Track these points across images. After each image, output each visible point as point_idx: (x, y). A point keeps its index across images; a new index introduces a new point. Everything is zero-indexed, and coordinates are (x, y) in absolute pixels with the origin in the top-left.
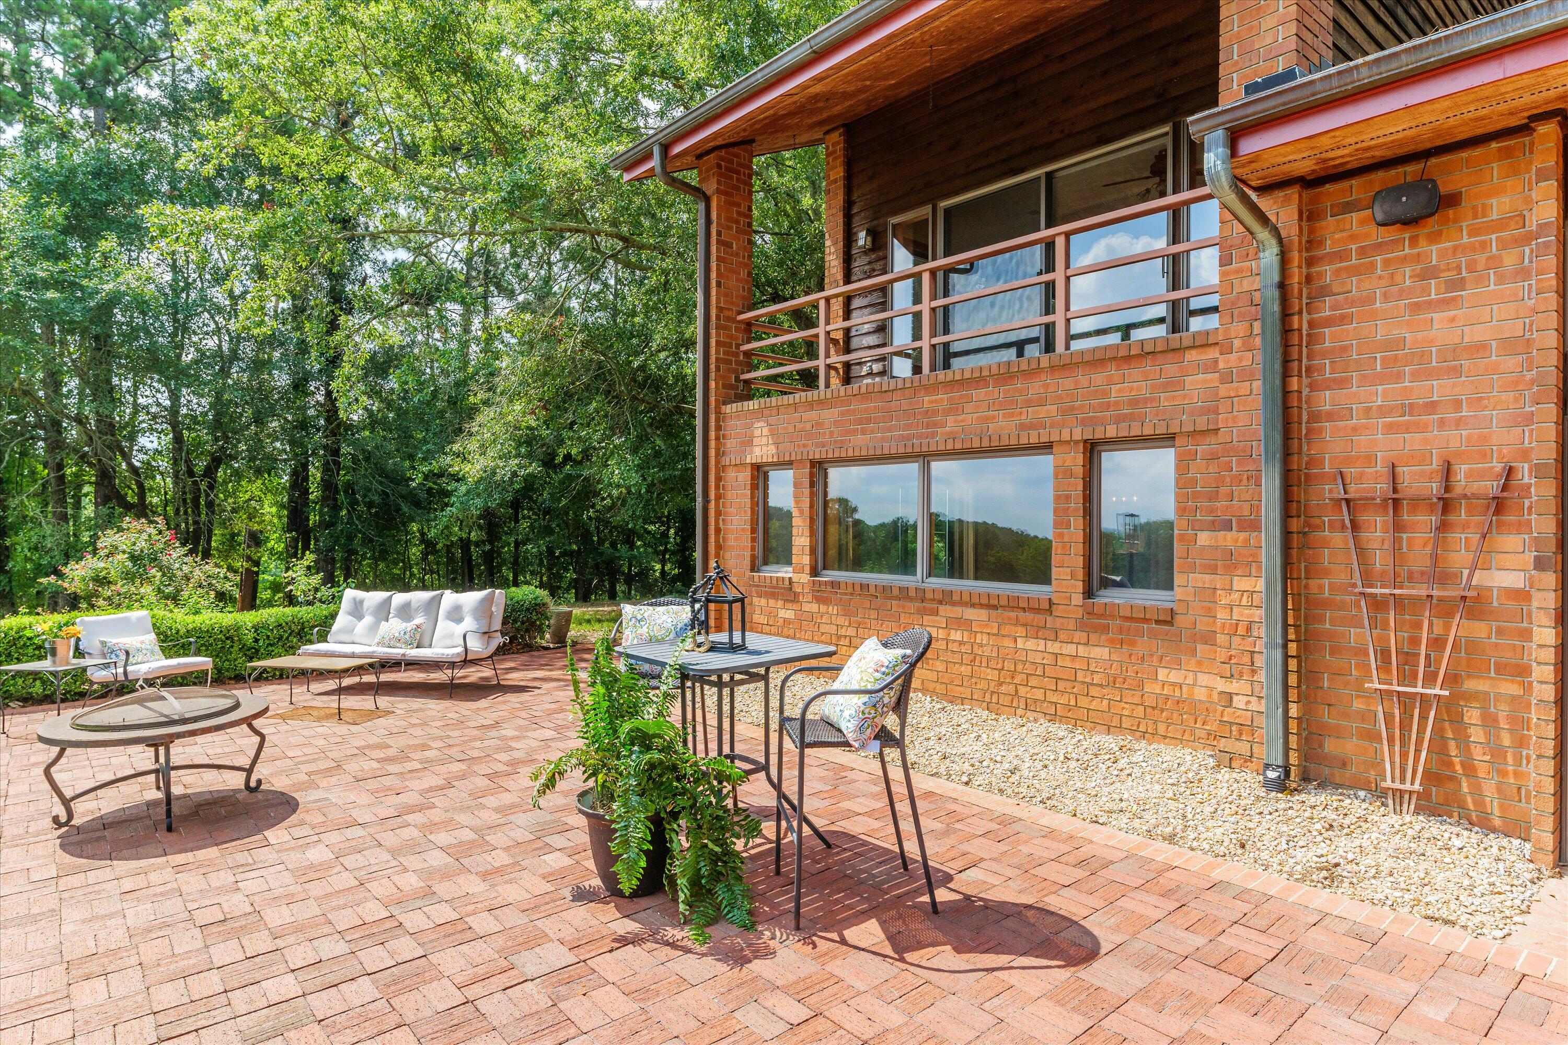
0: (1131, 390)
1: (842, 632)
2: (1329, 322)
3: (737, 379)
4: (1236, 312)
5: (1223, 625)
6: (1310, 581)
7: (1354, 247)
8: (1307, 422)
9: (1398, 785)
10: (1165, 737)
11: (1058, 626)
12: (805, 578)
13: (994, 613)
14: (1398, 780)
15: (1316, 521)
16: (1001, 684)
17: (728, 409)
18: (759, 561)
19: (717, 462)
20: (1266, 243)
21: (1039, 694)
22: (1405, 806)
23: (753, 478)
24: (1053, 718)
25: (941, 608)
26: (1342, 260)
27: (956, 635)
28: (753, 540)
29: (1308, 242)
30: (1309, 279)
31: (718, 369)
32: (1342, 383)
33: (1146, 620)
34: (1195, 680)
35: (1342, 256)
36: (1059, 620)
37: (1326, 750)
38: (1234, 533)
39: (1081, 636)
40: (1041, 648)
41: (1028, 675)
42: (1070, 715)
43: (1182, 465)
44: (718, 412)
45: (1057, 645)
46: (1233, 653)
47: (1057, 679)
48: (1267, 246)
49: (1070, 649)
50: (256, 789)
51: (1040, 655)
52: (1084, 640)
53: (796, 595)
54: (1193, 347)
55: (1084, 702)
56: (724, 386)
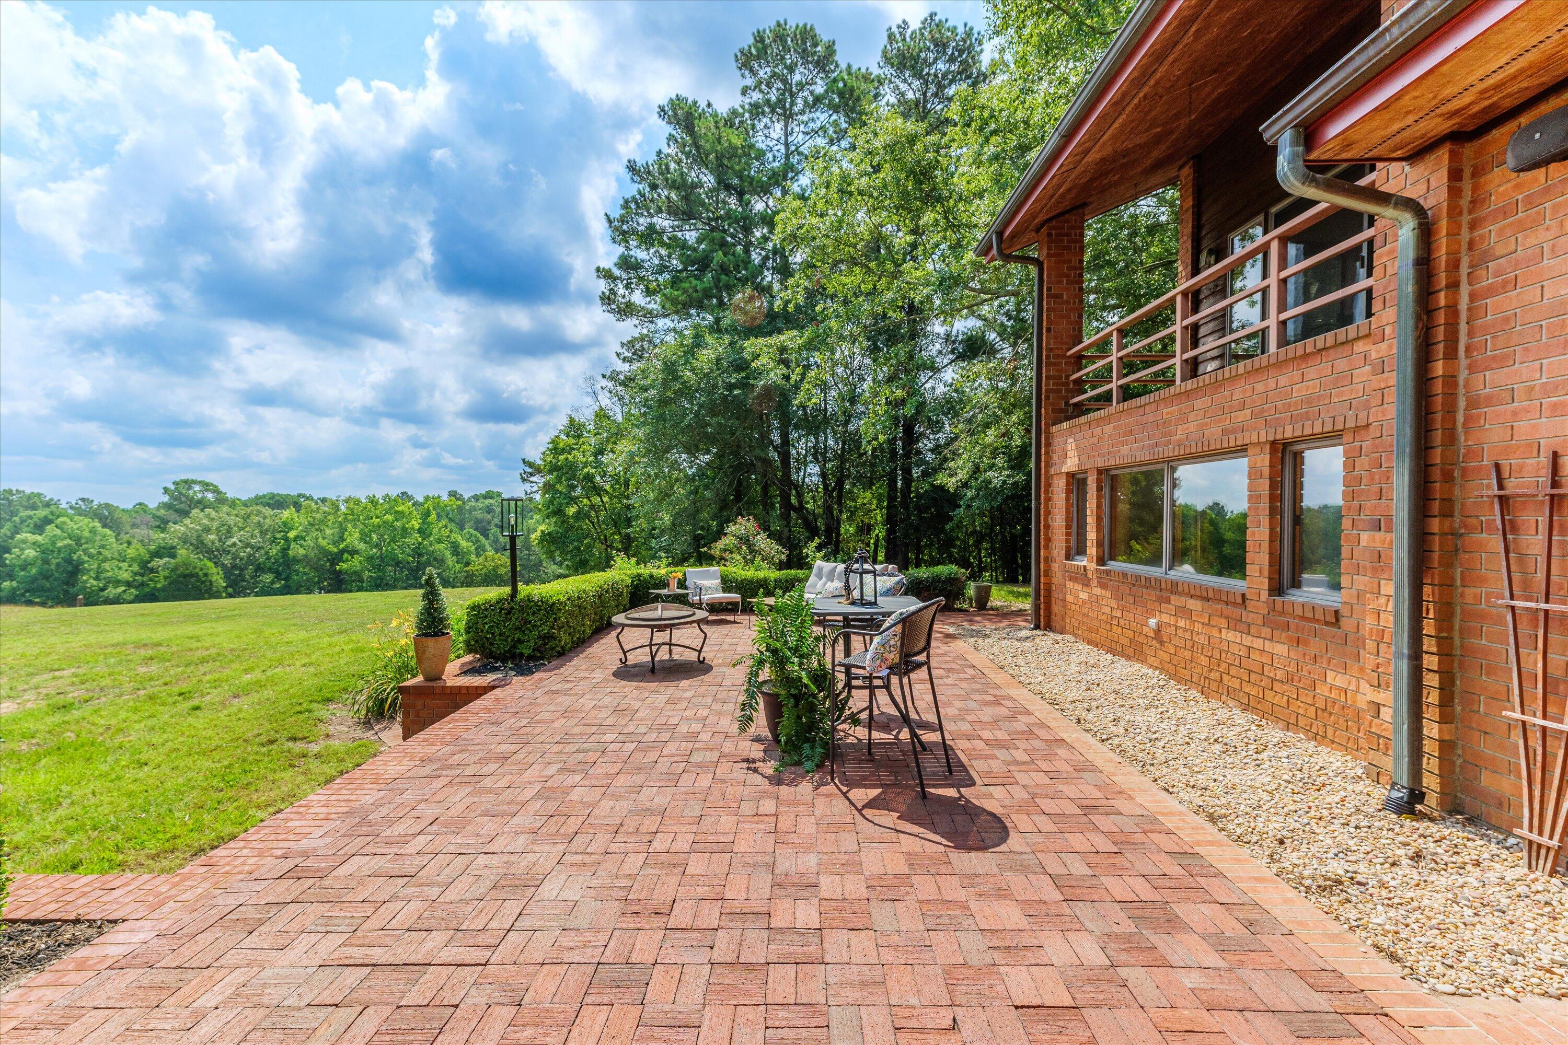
0: (1308, 388)
1: (1114, 614)
2: (1491, 292)
3: (1067, 404)
4: (1388, 296)
5: (1371, 630)
6: (1467, 590)
7: (1520, 197)
8: (1466, 410)
9: (1534, 837)
10: (1333, 742)
11: (1250, 620)
12: (1092, 566)
13: (1206, 604)
14: (1536, 830)
15: (1473, 521)
16: (1211, 671)
17: (1054, 429)
18: (1073, 552)
19: (1047, 472)
20: (1400, 219)
21: (1236, 684)
22: (1541, 862)
23: (1067, 484)
24: (1246, 708)
25: (1173, 597)
26: (1506, 215)
27: (1182, 623)
28: (1068, 534)
29: (1471, 202)
30: (1471, 245)
31: (1047, 398)
32: (1501, 361)
33: (1314, 620)
34: (1358, 687)
35: (1504, 212)
36: (1251, 615)
37: (1483, 784)
38: (1382, 533)
39: (1266, 631)
40: (1238, 640)
41: (1230, 665)
42: (1259, 706)
43: (1350, 465)
44: (1048, 433)
45: (1250, 638)
46: (1380, 660)
47: (1250, 671)
48: (1403, 222)
49: (1258, 644)
50: (702, 662)
51: (1238, 647)
52: (1269, 636)
53: (1089, 580)
54: (1358, 338)
55: (1269, 695)
56: (1053, 411)
